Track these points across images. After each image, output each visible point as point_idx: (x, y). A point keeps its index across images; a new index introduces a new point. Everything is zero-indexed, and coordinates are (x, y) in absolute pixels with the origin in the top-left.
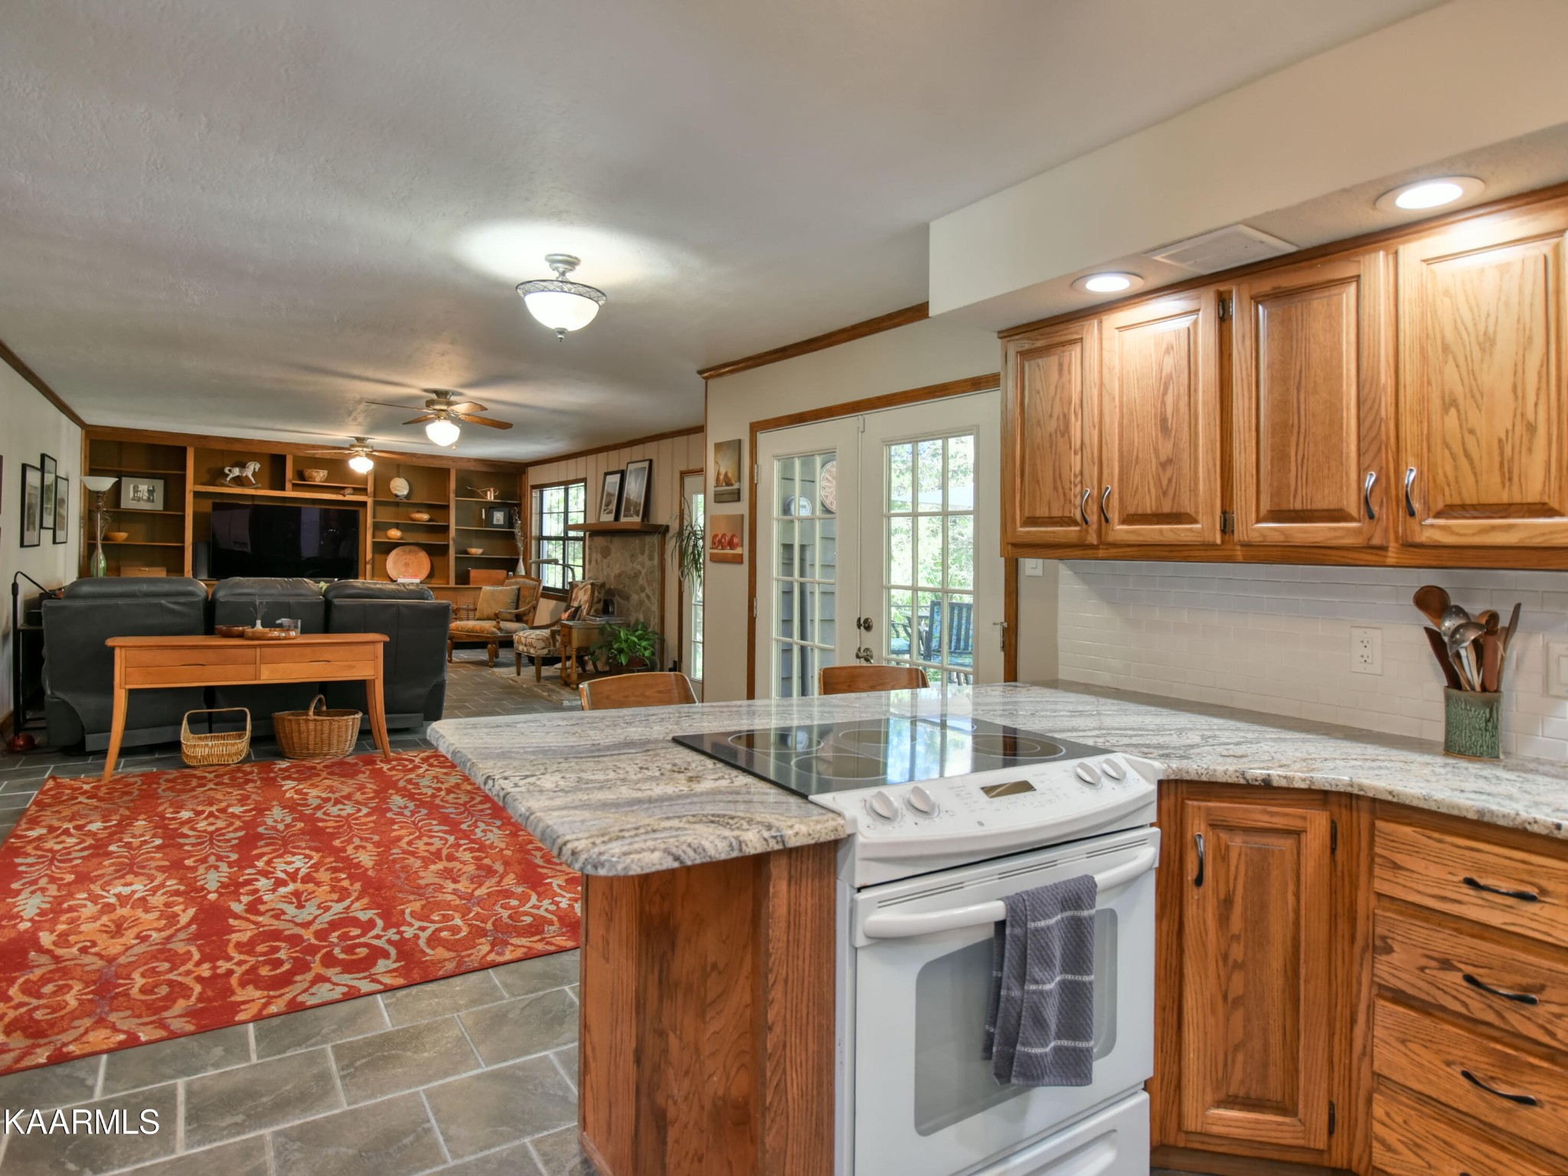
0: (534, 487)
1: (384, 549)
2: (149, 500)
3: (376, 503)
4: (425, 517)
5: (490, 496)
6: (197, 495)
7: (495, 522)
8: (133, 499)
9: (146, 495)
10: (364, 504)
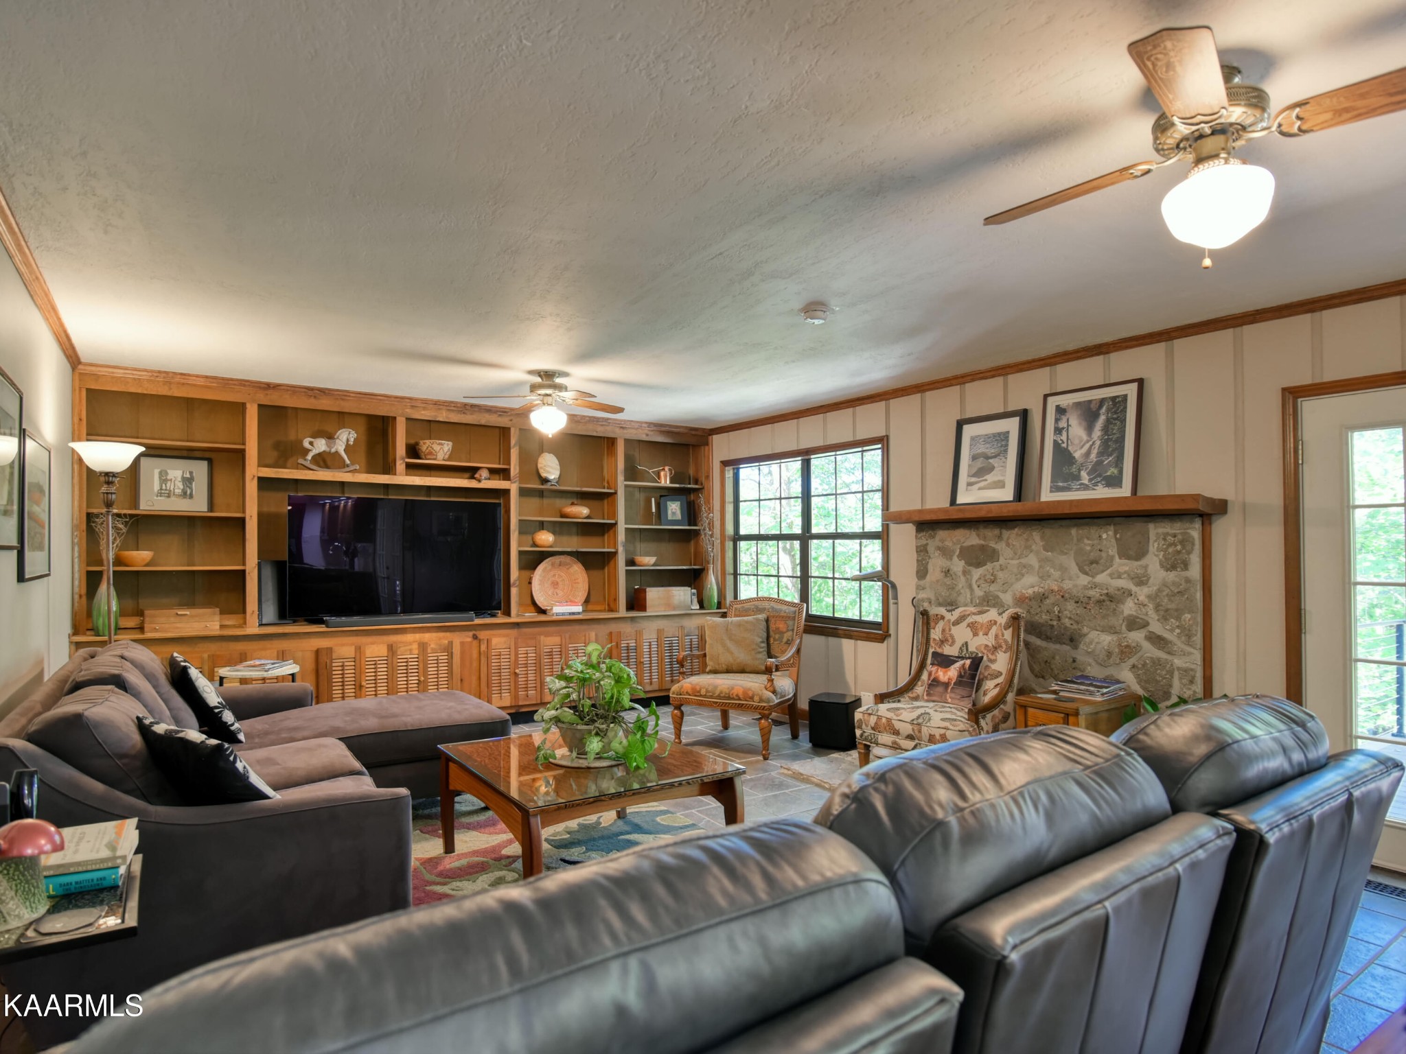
0: (725, 463)
1: (533, 560)
2: (184, 494)
3: (524, 492)
4: (585, 511)
5: (665, 481)
6: (265, 484)
7: (670, 517)
8: (160, 494)
9: (179, 487)
10: (506, 493)
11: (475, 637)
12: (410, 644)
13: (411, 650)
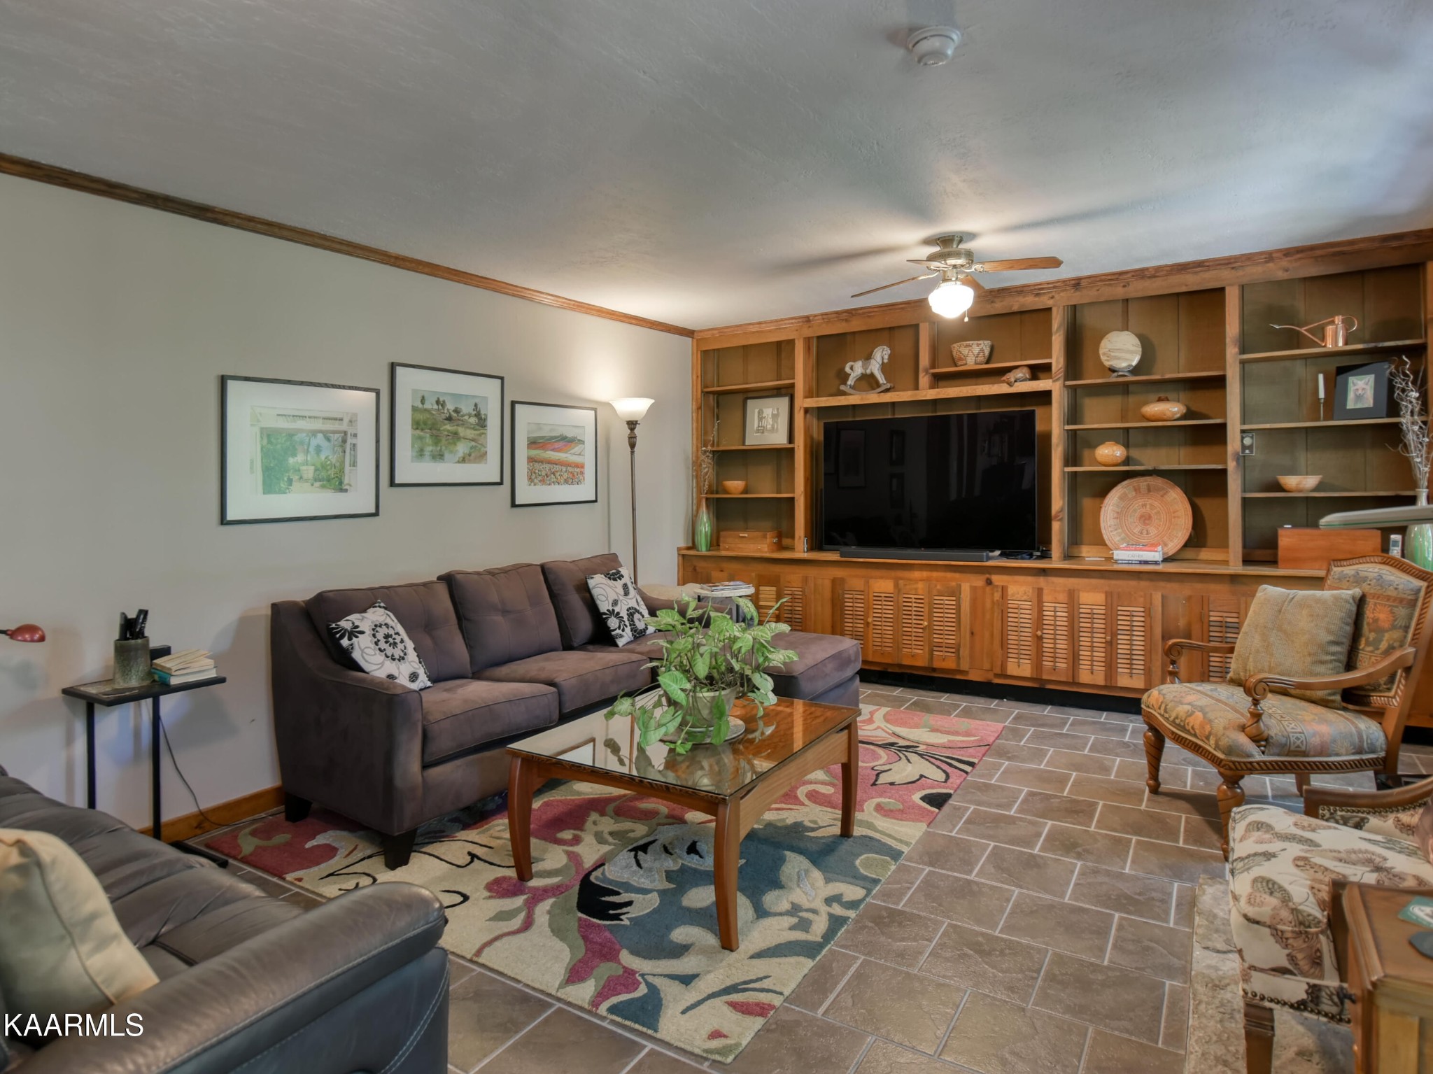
2: (773, 429)
3: (1071, 392)
4: (1175, 409)
5: (1336, 338)
8: (758, 431)
9: (770, 423)
10: (1046, 398)
11: (989, 582)
12: (916, 581)
13: (916, 589)
